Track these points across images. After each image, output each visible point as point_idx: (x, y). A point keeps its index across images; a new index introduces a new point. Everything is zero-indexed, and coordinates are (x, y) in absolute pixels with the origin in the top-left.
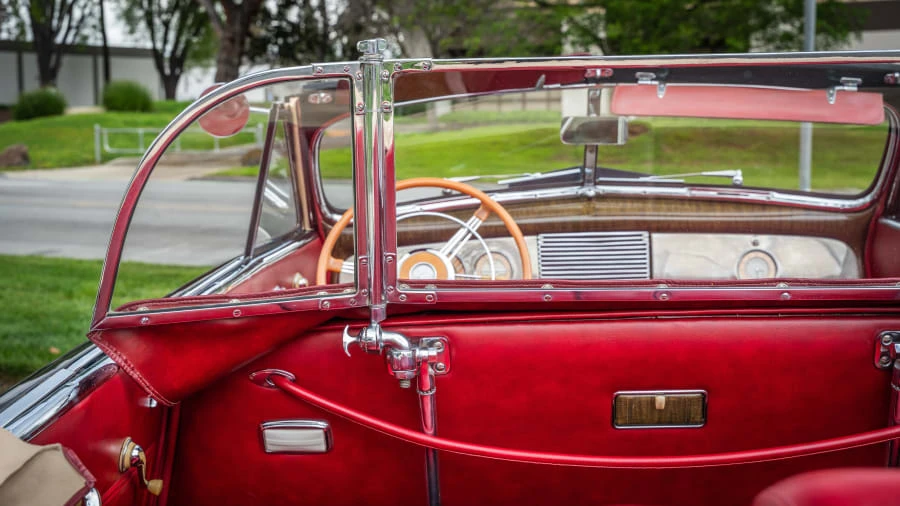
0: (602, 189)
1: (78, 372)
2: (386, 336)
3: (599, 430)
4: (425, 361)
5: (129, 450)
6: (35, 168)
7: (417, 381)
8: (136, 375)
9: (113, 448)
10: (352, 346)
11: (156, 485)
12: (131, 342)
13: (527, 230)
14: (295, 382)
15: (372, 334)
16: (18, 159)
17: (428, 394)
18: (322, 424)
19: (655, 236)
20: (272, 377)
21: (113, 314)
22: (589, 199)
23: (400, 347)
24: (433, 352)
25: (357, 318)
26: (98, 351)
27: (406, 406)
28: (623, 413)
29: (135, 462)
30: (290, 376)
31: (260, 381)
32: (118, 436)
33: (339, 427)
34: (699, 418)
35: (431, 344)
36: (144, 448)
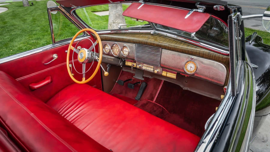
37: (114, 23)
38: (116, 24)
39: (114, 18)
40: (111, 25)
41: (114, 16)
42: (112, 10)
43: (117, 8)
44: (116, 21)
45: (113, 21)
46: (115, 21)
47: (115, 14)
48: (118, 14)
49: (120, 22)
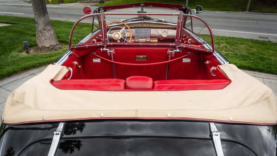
0: (144, 21)
1: (68, 54)
2: (106, 49)
3: (134, 60)
4: (112, 52)
5: (76, 63)
6: (64, 3)
7: (110, 55)
8: (75, 54)
9: (74, 62)
10: (102, 51)
11: (80, 67)
12: (74, 50)
13: (131, 28)
14: (96, 54)
15: (104, 49)
16: (62, 2)
17: (112, 56)
18: (100, 59)
19: (151, 29)
20: (93, 53)
21: (71, 47)
22: (142, 23)
23: (108, 51)
24: (112, 51)
25: (103, 47)
26: (70, 51)
27: (110, 58)
28: (137, 58)
29: (77, 64)
30: (95, 53)
31: (92, 54)
32: (74, 61)
33: (102, 60)
34: (146, 59)
35: (112, 50)
36: (78, 62)
37: (44, 30)
38: (47, 30)
39: (44, 25)
40: (41, 32)
41: (43, 24)
42: (40, 18)
43: (45, 16)
44: (47, 28)
45: (43, 28)
46: (45, 28)
47: (44, 22)
48: (47, 22)
49: (50, 29)
